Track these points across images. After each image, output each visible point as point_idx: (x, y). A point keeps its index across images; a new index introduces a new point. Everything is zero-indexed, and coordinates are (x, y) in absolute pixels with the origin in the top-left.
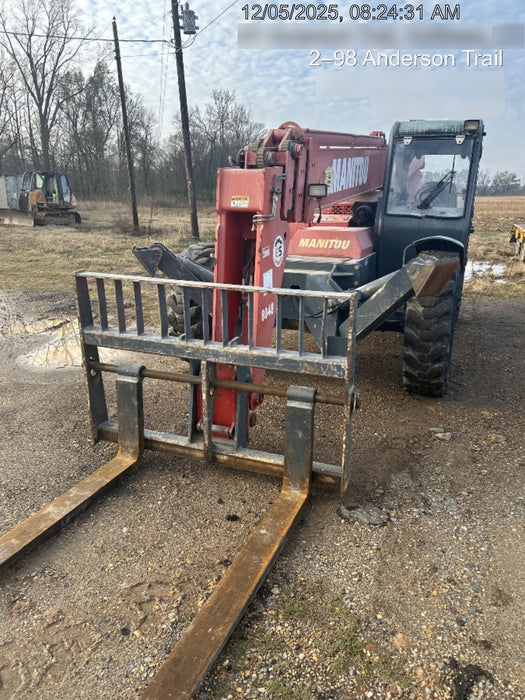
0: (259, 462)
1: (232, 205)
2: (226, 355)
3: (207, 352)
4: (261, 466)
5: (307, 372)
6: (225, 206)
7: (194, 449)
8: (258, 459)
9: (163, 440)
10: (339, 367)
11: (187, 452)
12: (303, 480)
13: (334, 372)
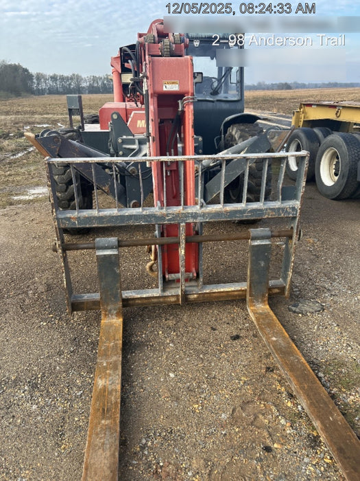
0: (223, 292)
1: (165, 89)
2: (204, 215)
3: (187, 215)
4: (224, 294)
5: (270, 217)
6: (158, 89)
7: (168, 296)
8: (222, 290)
9: (139, 296)
10: (293, 209)
11: (161, 300)
12: (263, 296)
13: (289, 213)
